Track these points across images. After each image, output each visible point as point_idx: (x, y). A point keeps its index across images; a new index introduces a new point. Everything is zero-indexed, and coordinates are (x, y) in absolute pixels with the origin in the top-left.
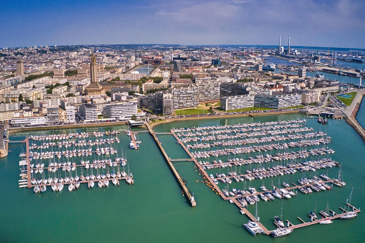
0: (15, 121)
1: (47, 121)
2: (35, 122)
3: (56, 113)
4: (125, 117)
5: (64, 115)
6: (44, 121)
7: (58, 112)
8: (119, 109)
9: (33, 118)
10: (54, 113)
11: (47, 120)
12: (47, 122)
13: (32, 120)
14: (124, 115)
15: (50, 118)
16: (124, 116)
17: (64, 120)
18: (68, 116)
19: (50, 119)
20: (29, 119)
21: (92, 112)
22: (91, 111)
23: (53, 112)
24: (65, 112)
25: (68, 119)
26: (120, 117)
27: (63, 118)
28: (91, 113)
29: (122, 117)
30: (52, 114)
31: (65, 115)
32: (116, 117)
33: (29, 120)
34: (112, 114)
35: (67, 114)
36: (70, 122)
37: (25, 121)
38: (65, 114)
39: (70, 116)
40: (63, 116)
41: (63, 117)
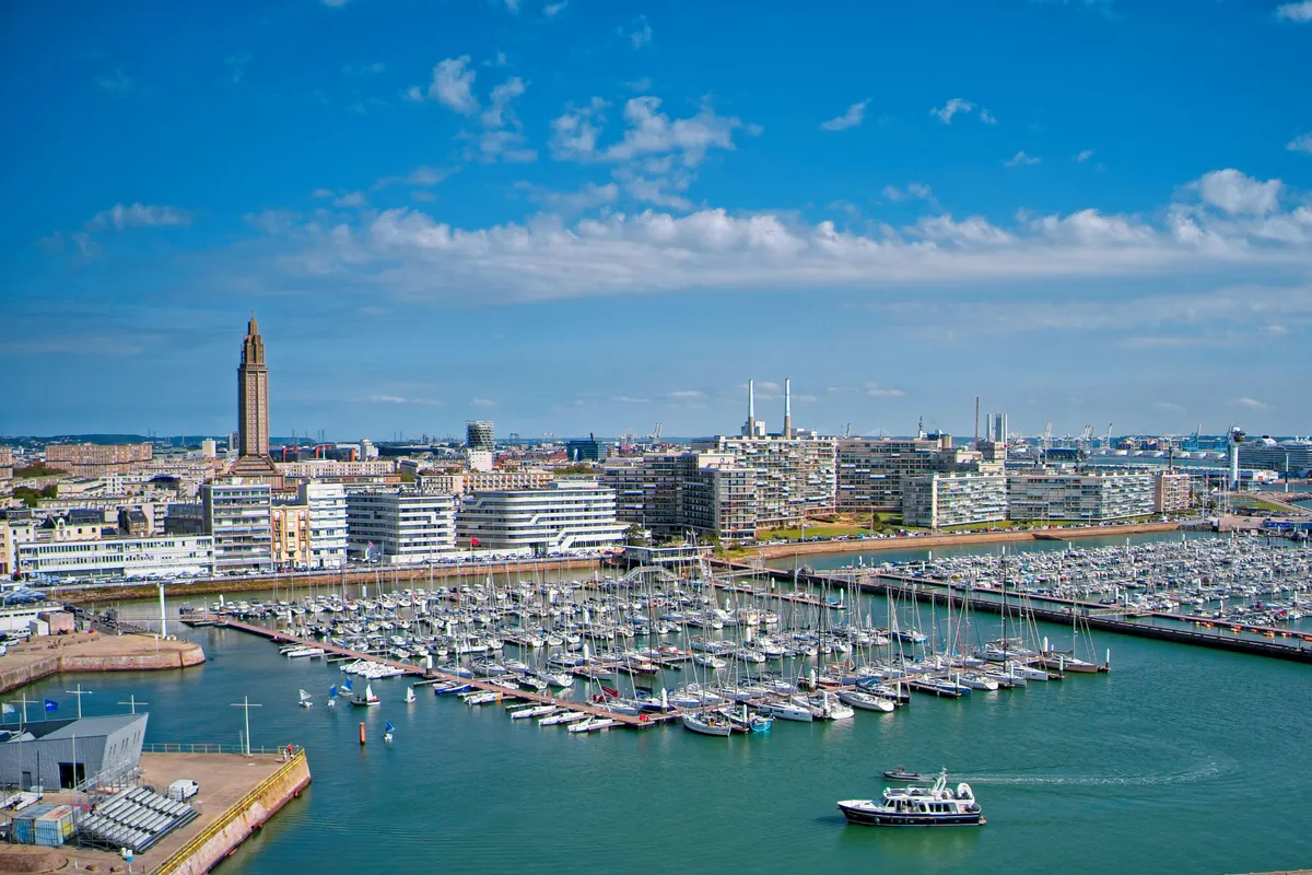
0: (41, 556)
1: (213, 560)
2: (149, 562)
3: (254, 519)
4: (573, 545)
5: (296, 531)
6: (194, 560)
7: (265, 512)
8: (547, 503)
9: (139, 545)
10: (246, 520)
11: (209, 553)
12: (210, 567)
13: (134, 551)
14: (567, 534)
15: (223, 544)
16: (570, 539)
17: (298, 556)
18: (317, 532)
19: (226, 549)
20: (114, 546)
21: (428, 518)
22: (425, 510)
23: (245, 513)
24: (302, 514)
25: (317, 552)
26: (553, 541)
27: (293, 543)
28: (425, 523)
29: (560, 543)
30: (235, 520)
31: (304, 530)
32: (531, 545)
33: (113, 552)
34: (514, 529)
35: (315, 525)
36: (326, 564)
37: (96, 560)
38: (303, 523)
39: (323, 534)
40: (292, 534)
41: (290, 539)
